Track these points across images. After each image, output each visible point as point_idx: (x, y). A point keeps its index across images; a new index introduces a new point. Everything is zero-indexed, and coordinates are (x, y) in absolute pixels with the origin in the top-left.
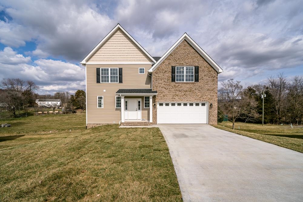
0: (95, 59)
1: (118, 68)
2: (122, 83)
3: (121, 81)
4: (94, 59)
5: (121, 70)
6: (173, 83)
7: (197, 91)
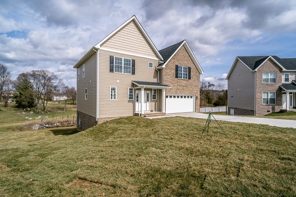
0: (109, 46)
1: (131, 59)
2: (135, 75)
3: (133, 73)
4: (107, 45)
5: (134, 61)
6: (176, 79)
7: (189, 87)
